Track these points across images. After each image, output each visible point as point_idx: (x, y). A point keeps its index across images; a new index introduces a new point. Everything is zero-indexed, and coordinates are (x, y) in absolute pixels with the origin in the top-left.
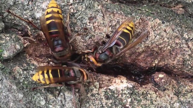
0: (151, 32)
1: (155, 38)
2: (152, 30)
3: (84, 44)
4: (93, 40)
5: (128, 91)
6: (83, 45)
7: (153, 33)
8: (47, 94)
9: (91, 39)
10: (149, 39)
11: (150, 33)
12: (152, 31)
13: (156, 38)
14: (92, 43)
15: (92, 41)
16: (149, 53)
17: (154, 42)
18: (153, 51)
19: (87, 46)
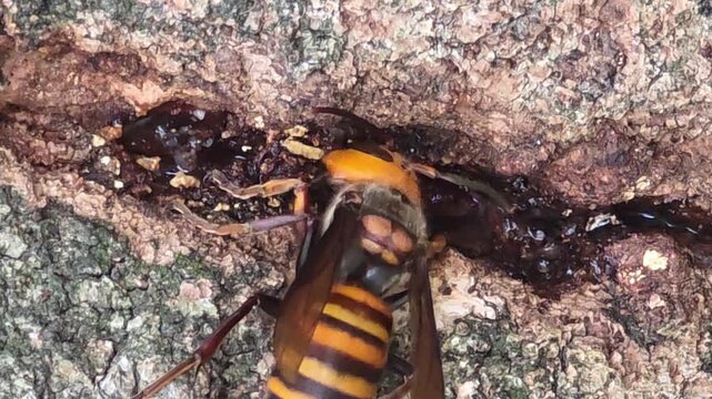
0: (632, 56)
1: (650, 84)
2: (642, 47)
3: (283, 97)
4: (327, 83)
5: (470, 342)
6: (278, 99)
7: (641, 62)
8: (50, 356)
9: (318, 78)
10: (617, 86)
11: (625, 58)
12: (637, 50)
13: (657, 85)
14: (323, 96)
15: (325, 88)
16: (612, 150)
17: (643, 102)
18: (633, 138)
19: (293, 108)
